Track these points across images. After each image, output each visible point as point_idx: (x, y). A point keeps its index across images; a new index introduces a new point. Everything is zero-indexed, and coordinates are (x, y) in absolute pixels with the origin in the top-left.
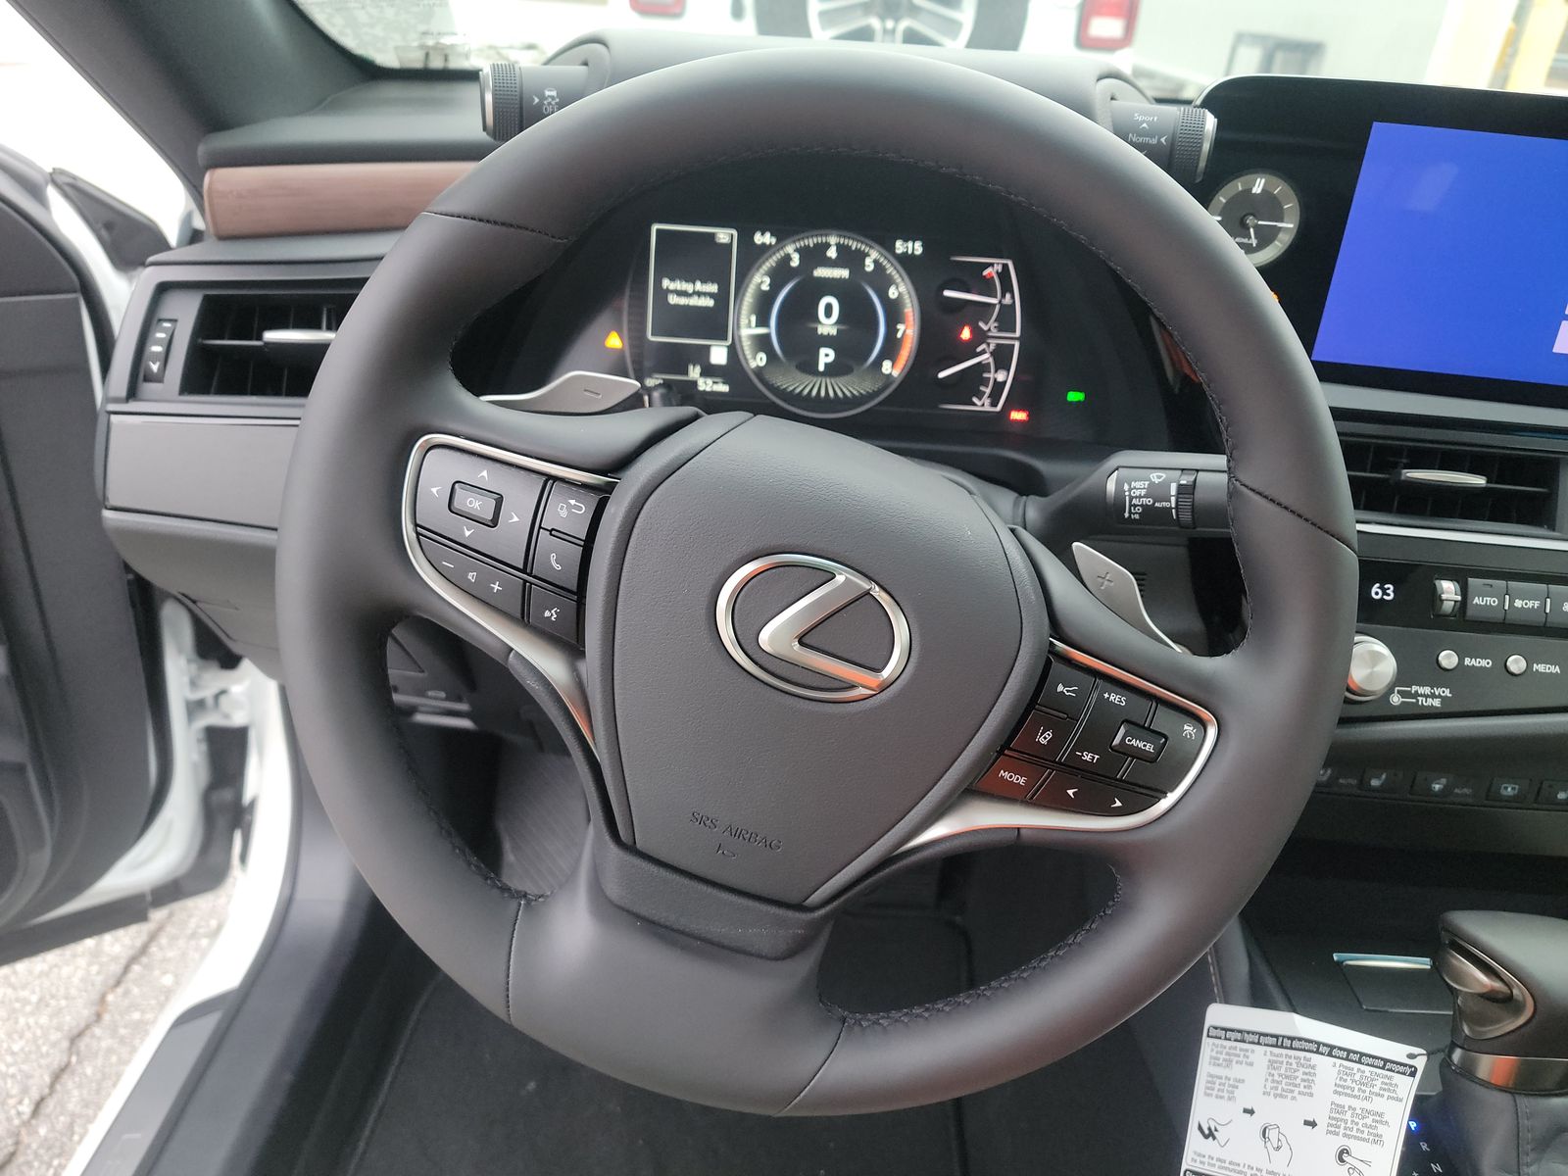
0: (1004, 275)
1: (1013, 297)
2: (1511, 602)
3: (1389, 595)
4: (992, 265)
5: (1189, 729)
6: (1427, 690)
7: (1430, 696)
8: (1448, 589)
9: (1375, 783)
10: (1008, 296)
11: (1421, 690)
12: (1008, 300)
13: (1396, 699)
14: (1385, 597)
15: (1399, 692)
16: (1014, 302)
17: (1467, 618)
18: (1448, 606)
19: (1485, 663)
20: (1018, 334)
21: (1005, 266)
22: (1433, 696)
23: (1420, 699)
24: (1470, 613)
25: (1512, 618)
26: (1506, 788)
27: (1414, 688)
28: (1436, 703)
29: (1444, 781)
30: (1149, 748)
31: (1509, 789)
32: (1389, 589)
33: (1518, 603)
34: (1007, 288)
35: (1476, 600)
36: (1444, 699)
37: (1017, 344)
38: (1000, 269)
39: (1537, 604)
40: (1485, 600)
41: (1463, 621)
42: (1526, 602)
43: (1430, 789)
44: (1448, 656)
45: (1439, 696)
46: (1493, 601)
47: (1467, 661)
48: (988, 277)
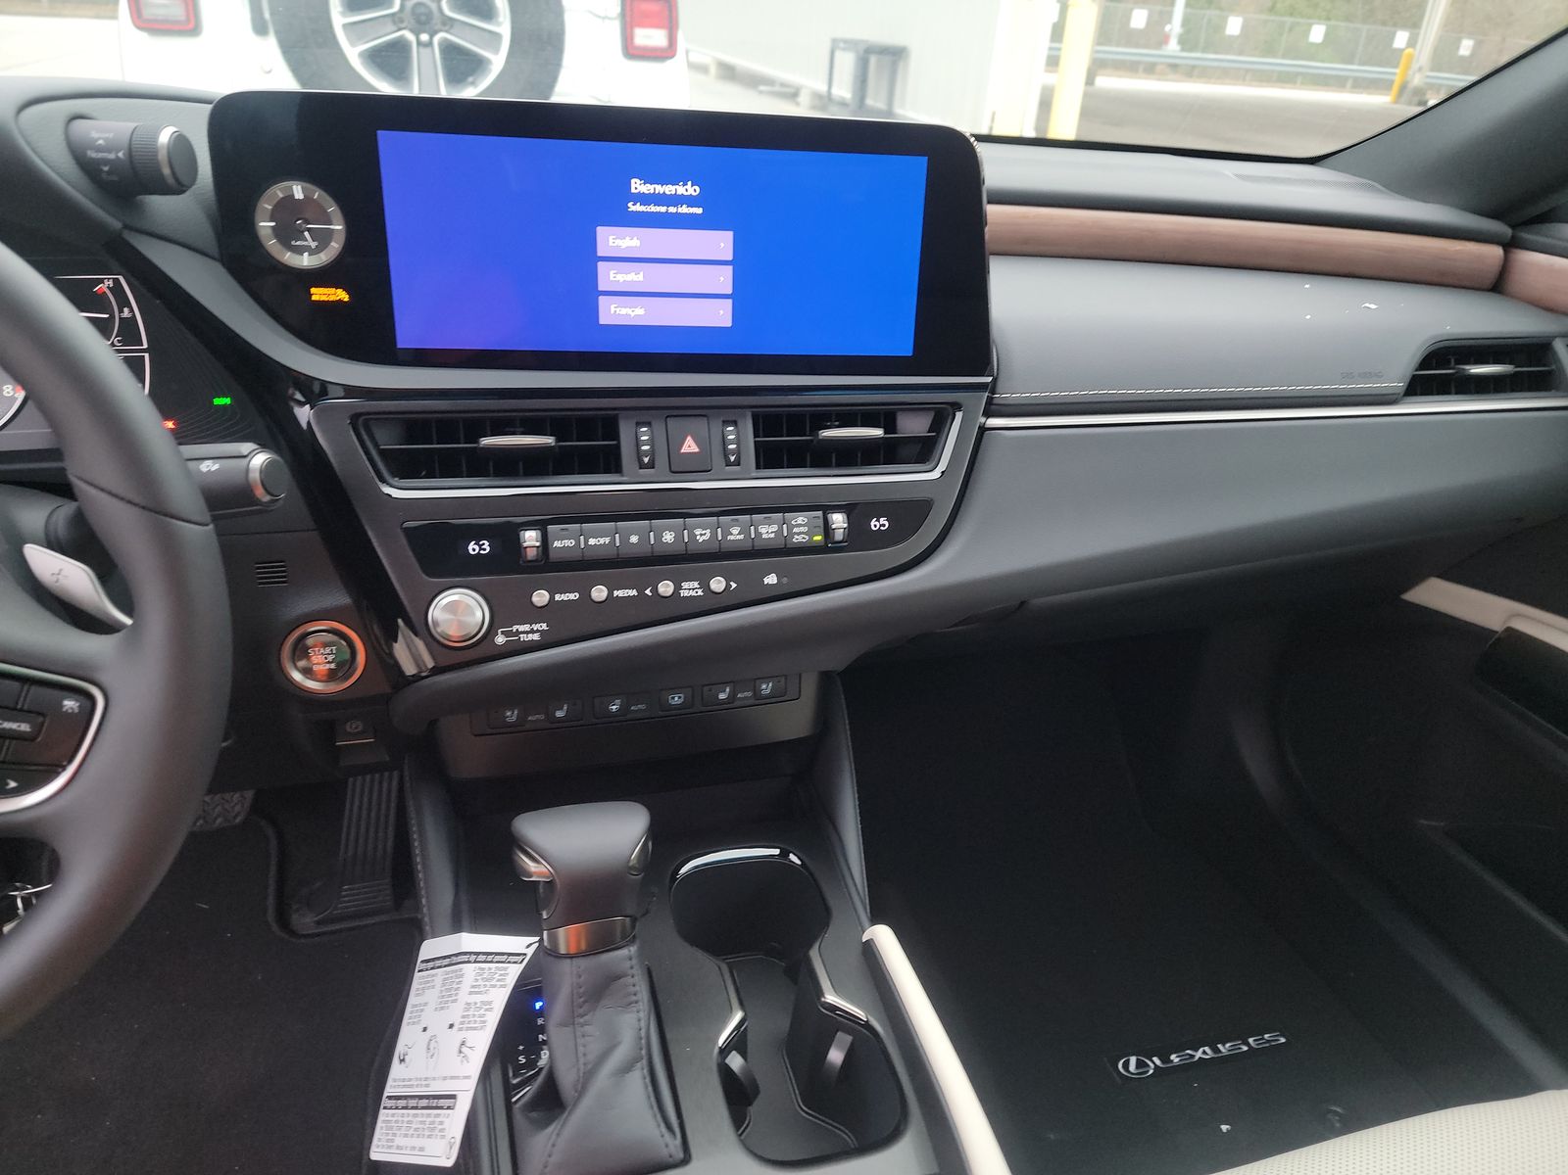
0: (117, 289)
1: (132, 310)
2: (586, 542)
3: (485, 550)
4: (102, 281)
5: (70, 704)
6: (526, 627)
7: (529, 632)
8: (531, 538)
9: (559, 714)
10: (126, 310)
11: (522, 628)
12: (126, 313)
13: (500, 640)
14: (482, 552)
15: (502, 633)
16: (134, 315)
17: (551, 561)
18: (531, 554)
19: (572, 596)
20: (145, 346)
21: (116, 281)
22: (532, 631)
23: (521, 635)
24: (553, 556)
25: (589, 555)
26: (673, 698)
27: (515, 628)
28: (536, 637)
29: (618, 701)
30: (25, 727)
31: (676, 699)
32: (484, 544)
33: (592, 541)
34: (123, 302)
35: (557, 544)
36: (542, 632)
37: (147, 355)
38: (111, 283)
39: (607, 540)
40: (563, 542)
41: (547, 565)
42: (598, 539)
43: (610, 711)
44: (539, 595)
45: (538, 631)
46: (569, 543)
47: (558, 597)
48: (99, 293)
